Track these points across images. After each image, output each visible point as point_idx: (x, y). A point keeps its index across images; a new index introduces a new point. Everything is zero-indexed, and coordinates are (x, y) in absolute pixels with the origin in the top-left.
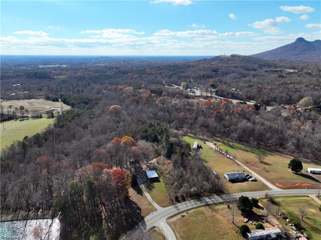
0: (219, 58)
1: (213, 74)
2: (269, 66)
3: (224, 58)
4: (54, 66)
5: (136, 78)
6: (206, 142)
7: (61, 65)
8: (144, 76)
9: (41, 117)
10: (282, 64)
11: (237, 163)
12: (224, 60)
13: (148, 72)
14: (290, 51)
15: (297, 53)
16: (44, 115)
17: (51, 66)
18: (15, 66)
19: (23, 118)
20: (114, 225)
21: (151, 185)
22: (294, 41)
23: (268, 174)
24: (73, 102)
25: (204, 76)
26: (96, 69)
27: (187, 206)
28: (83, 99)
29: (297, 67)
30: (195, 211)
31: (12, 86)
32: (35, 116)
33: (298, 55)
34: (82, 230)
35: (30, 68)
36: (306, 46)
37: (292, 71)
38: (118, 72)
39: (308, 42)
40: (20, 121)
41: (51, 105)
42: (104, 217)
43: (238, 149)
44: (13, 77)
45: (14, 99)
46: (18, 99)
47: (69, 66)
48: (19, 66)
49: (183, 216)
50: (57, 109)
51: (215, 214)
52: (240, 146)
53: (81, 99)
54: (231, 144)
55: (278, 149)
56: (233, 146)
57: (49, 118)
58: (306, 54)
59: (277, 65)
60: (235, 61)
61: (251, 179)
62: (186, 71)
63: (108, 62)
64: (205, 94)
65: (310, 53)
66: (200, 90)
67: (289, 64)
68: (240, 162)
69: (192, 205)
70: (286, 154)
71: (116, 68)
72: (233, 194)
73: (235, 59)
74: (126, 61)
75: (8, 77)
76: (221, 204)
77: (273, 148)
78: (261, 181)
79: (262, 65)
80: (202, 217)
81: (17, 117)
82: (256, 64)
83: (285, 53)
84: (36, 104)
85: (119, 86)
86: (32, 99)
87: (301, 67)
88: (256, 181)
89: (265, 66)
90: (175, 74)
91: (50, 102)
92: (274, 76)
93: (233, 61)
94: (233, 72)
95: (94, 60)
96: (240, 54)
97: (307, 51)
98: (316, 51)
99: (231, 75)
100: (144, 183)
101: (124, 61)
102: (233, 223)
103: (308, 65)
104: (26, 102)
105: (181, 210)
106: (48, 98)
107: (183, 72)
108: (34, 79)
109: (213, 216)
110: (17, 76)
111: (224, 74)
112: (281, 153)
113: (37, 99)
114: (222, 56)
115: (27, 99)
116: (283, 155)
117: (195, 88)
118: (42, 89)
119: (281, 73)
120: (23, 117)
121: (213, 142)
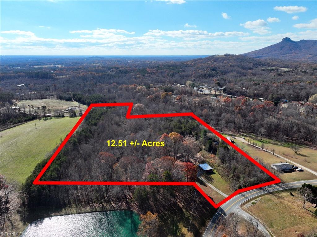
0: (213, 58)
1: (213, 73)
2: (263, 65)
3: (219, 58)
4: (49, 66)
5: (139, 77)
6: (235, 137)
7: (56, 65)
8: (146, 75)
9: (63, 116)
10: (274, 63)
11: (275, 155)
12: (219, 59)
13: (150, 72)
14: (277, 51)
15: (284, 52)
16: (65, 114)
17: (46, 66)
18: (9, 66)
19: (46, 118)
20: (196, 213)
21: (209, 176)
22: (281, 41)
23: (310, 165)
24: (90, 102)
25: (205, 75)
26: (96, 69)
27: (253, 194)
28: (97, 98)
29: (290, 66)
30: (263, 199)
31: (17, 87)
32: (57, 115)
33: (285, 54)
34: (165, 218)
35: (25, 68)
36: (292, 45)
37: (286, 70)
38: (119, 71)
39: (293, 42)
40: (44, 120)
41: (67, 105)
42: (181, 206)
43: (268, 143)
44: (15, 78)
45: (26, 99)
46: (30, 99)
47: (63, 66)
48: (13, 66)
49: (254, 203)
50: (75, 108)
51: (282, 200)
52: (268, 140)
53: (96, 98)
54: (260, 138)
55: (304, 142)
56: (262, 140)
57: (71, 117)
58: (293, 53)
59: (270, 64)
60: (229, 60)
61: (297, 169)
62: (186, 70)
63: (103, 62)
64: (213, 92)
65: (296, 53)
66: (206, 89)
67: (281, 63)
68: (278, 154)
69: (257, 193)
70: (314, 147)
71: (116, 68)
72: (289, 183)
73: (230, 58)
74: (120, 61)
75: (10, 78)
76: (282, 192)
77: (299, 141)
78: (307, 171)
79: (256, 64)
80: (272, 204)
81: (40, 117)
82: (251, 63)
83: (272, 52)
84: (52, 104)
85: (130, 85)
86: (44, 98)
87: (294, 65)
88: (302, 171)
89: (260, 65)
90: (176, 73)
91: (64, 102)
92: (272, 74)
93: (228, 61)
94: (232, 71)
95: (85, 60)
96: (233, 54)
97: (294, 51)
98: (302, 51)
99: (231, 74)
100: (201, 175)
101: (118, 61)
102: (304, 208)
103: (300, 64)
104: (42, 102)
105: (250, 198)
106: (61, 98)
107: (183, 71)
108: (37, 80)
109: (281, 203)
110: (19, 76)
111: (224, 73)
112: (309, 146)
113: (49, 98)
114: (216, 55)
115: (39, 99)
116: (311, 147)
117: (201, 86)
118: (48, 89)
119: (278, 71)
120: (45, 116)
121: (242, 138)
